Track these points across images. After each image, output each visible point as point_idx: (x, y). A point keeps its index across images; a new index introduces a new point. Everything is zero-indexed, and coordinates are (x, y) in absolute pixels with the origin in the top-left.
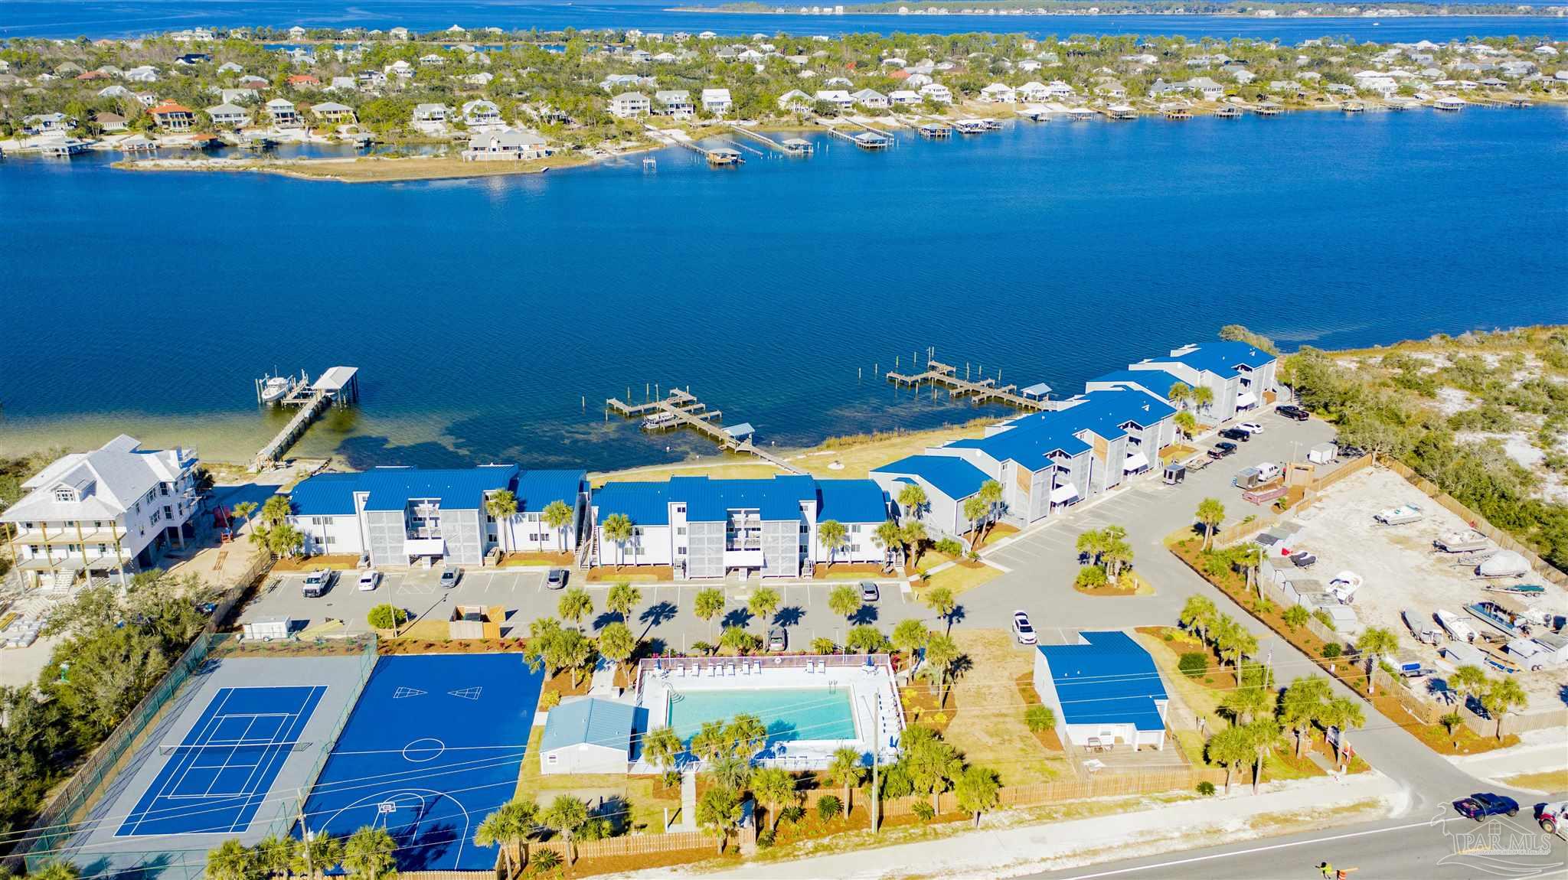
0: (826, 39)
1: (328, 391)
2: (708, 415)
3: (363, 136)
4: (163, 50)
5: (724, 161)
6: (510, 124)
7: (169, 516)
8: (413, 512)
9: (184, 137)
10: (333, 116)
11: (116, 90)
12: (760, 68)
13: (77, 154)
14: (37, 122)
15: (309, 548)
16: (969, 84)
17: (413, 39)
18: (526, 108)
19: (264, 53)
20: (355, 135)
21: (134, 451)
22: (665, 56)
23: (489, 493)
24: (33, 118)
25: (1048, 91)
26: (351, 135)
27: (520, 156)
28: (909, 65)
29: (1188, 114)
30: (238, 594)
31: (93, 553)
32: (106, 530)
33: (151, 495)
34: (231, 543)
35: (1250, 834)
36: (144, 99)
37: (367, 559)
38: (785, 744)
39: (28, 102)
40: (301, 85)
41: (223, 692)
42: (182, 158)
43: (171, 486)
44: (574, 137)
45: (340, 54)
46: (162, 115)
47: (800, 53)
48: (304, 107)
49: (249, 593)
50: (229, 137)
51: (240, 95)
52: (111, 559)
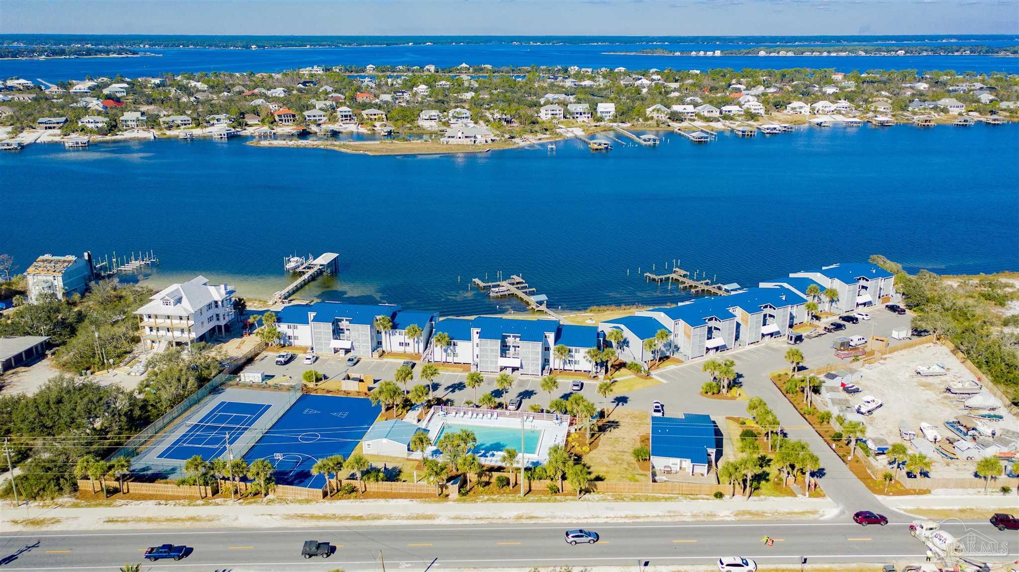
0: (698, 72)
1: (321, 265)
2: (527, 290)
3: (389, 129)
4: (293, 79)
5: (600, 147)
6: (476, 123)
7: (218, 319)
8: (338, 325)
9: (289, 128)
10: (373, 117)
11: (259, 101)
12: (645, 91)
13: (231, 137)
14: (213, 119)
15: (285, 342)
16: (780, 102)
17: (438, 72)
18: (488, 114)
19: (347, 80)
20: (383, 128)
21: (205, 284)
22: (587, 83)
23: (378, 317)
24: (212, 116)
25: (833, 107)
26: (380, 128)
27: (475, 142)
28: (747, 89)
29: (932, 123)
30: (243, 361)
31: (177, 334)
32: (184, 322)
33: (209, 306)
34: (249, 337)
35: (733, 518)
36: (273, 107)
37: (312, 349)
38: (495, 453)
39: (212, 107)
40: (361, 98)
41: (223, 403)
42: (284, 140)
43: (220, 303)
44: (510, 132)
45: (390, 80)
46: (279, 116)
47: (676, 81)
48: (357, 112)
49: (250, 360)
50: (314, 128)
51: (325, 104)
52: (185, 337)
